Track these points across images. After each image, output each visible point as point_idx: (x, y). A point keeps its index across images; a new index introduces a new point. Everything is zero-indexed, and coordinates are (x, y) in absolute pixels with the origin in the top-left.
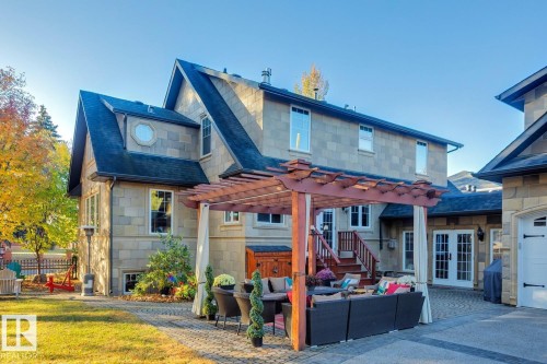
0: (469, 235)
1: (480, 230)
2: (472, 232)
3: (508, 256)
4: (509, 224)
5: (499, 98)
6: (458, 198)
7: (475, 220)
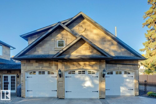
0: (15, 76)
1: (17, 75)
2: (15, 75)
3: (23, 83)
4: (23, 74)
5: (21, 36)
6: (11, 65)
7: (16, 72)
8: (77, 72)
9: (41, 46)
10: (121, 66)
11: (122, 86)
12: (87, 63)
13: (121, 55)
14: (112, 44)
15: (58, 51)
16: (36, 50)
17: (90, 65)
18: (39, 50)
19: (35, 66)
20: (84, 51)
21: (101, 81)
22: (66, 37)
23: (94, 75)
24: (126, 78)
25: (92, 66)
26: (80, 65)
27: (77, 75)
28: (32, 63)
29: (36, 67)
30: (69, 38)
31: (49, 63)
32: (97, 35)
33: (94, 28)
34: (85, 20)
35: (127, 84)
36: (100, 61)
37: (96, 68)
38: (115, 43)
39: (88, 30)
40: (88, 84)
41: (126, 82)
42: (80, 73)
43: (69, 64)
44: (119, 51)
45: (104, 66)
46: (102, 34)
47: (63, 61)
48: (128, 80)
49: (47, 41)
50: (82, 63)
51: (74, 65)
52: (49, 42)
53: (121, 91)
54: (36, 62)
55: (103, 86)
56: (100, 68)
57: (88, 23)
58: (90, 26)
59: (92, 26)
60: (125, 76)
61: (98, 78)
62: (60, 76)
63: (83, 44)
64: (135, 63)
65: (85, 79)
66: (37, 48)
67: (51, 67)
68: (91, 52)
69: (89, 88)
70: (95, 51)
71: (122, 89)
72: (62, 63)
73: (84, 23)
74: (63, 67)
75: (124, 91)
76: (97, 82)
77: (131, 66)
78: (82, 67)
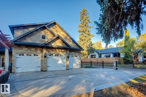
3: (14, 62)
4: (14, 55)
8: (54, 55)
9: (29, 36)
10: (74, 53)
11: (74, 63)
12: (60, 50)
13: (74, 47)
14: (70, 41)
15: (45, 42)
16: (26, 38)
17: (61, 52)
18: (28, 39)
19: (24, 50)
20: (58, 43)
21: (67, 60)
22: (47, 33)
23: (63, 57)
24: (76, 59)
25: (63, 52)
26: (56, 51)
27: (54, 57)
28: (23, 48)
29: (26, 51)
30: (49, 35)
31: (36, 49)
32: (63, 35)
33: (61, 31)
34: (56, 26)
35: (76, 62)
36: (66, 50)
37: (65, 53)
38: (71, 41)
39: (58, 31)
40: (60, 62)
41: (76, 61)
42: (56, 55)
43: (50, 50)
44: (73, 45)
45: (68, 52)
46: (65, 35)
47: (47, 48)
48: (76, 60)
49: (34, 34)
50: (57, 50)
51: (53, 51)
52: (36, 35)
53: (74, 66)
54: (26, 47)
55: (68, 63)
56: (66, 53)
57: (58, 27)
58: (59, 29)
59: (60, 29)
60: (75, 58)
61: (65, 59)
62: (45, 57)
63: (58, 39)
64: (79, 51)
65: (59, 59)
66: (27, 38)
67: (37, 51)
68: (62, 44)
69: (61, 64)
70: (64, 44)
71: (74, 65)
72: (46, 49)
73: (56, 27)
74: (47, 52)
75: (75, 66)
76: (65, 61)
77: (78, 53)
78: (57, 52)
